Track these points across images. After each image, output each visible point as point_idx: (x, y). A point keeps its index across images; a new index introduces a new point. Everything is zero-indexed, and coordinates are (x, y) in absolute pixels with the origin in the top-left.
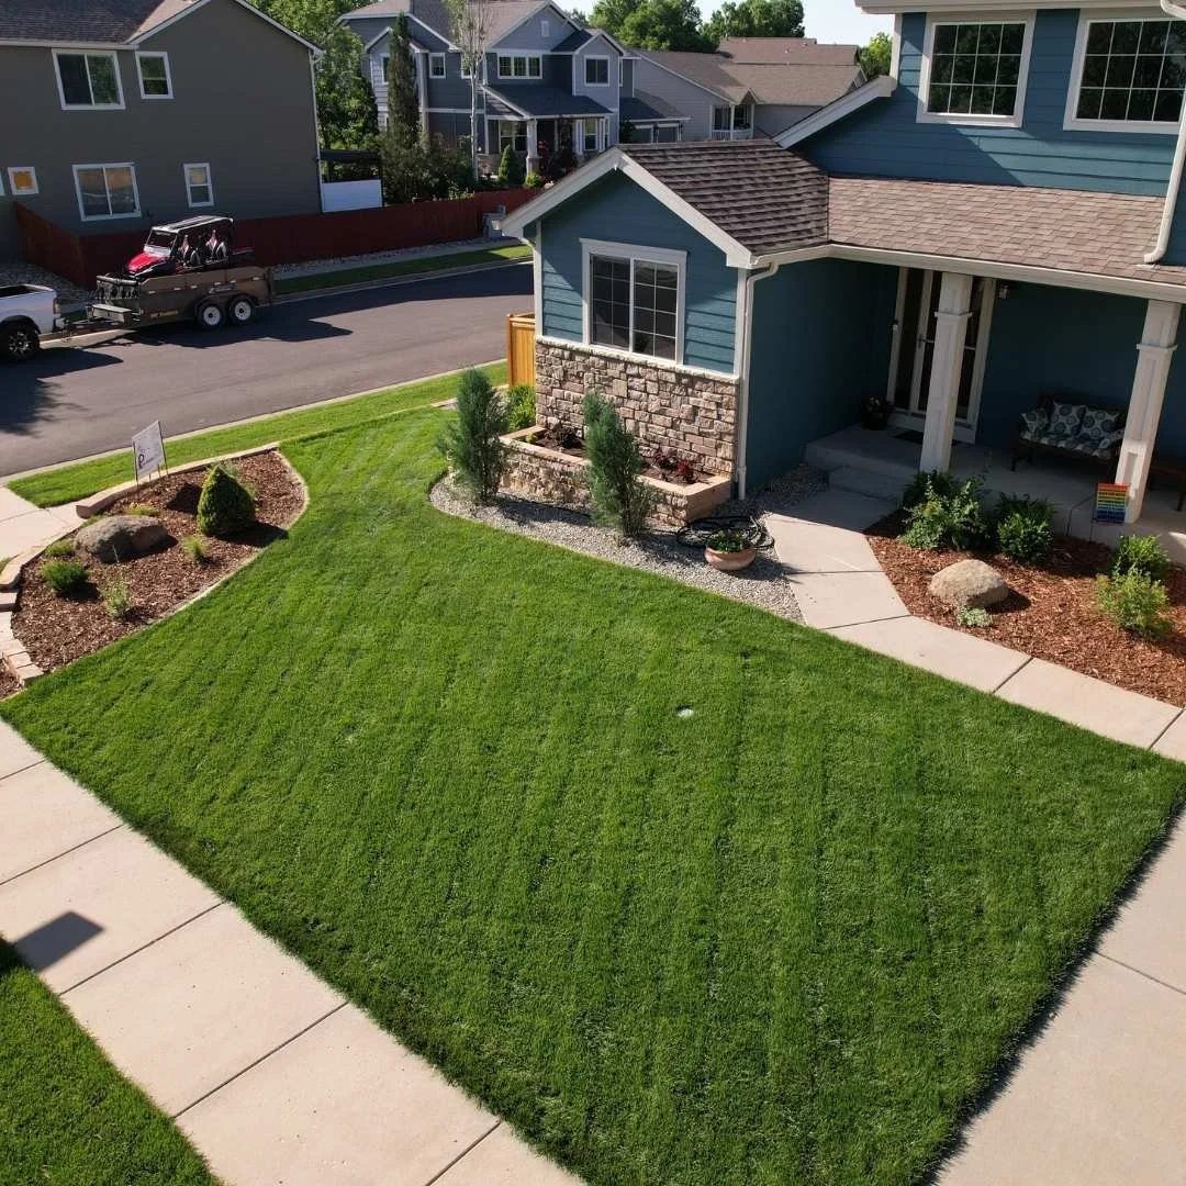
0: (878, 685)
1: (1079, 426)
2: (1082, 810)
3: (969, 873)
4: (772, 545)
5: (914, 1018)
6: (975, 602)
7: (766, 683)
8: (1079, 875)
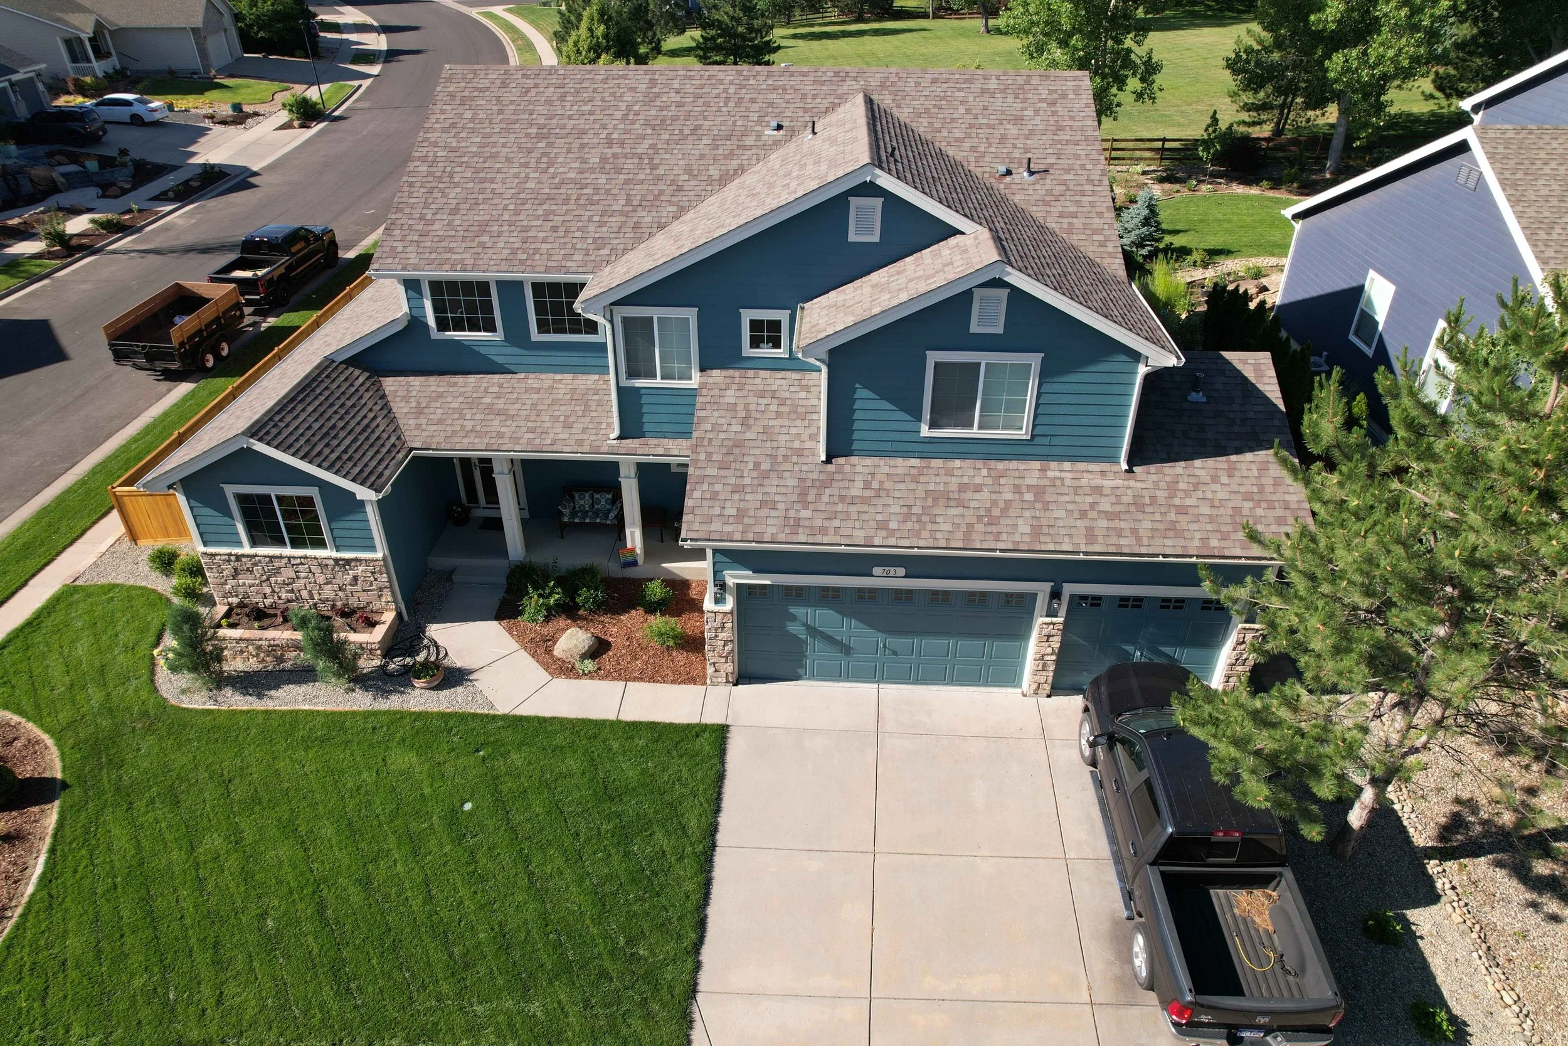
0: (559, 740)
1: (593, 505)
2: (685, 773)
3: (651, 835)
4: (446, 654)
5: (660, 921)
6: (584, 657)
7: (500, 765)
8: (696, 812)
